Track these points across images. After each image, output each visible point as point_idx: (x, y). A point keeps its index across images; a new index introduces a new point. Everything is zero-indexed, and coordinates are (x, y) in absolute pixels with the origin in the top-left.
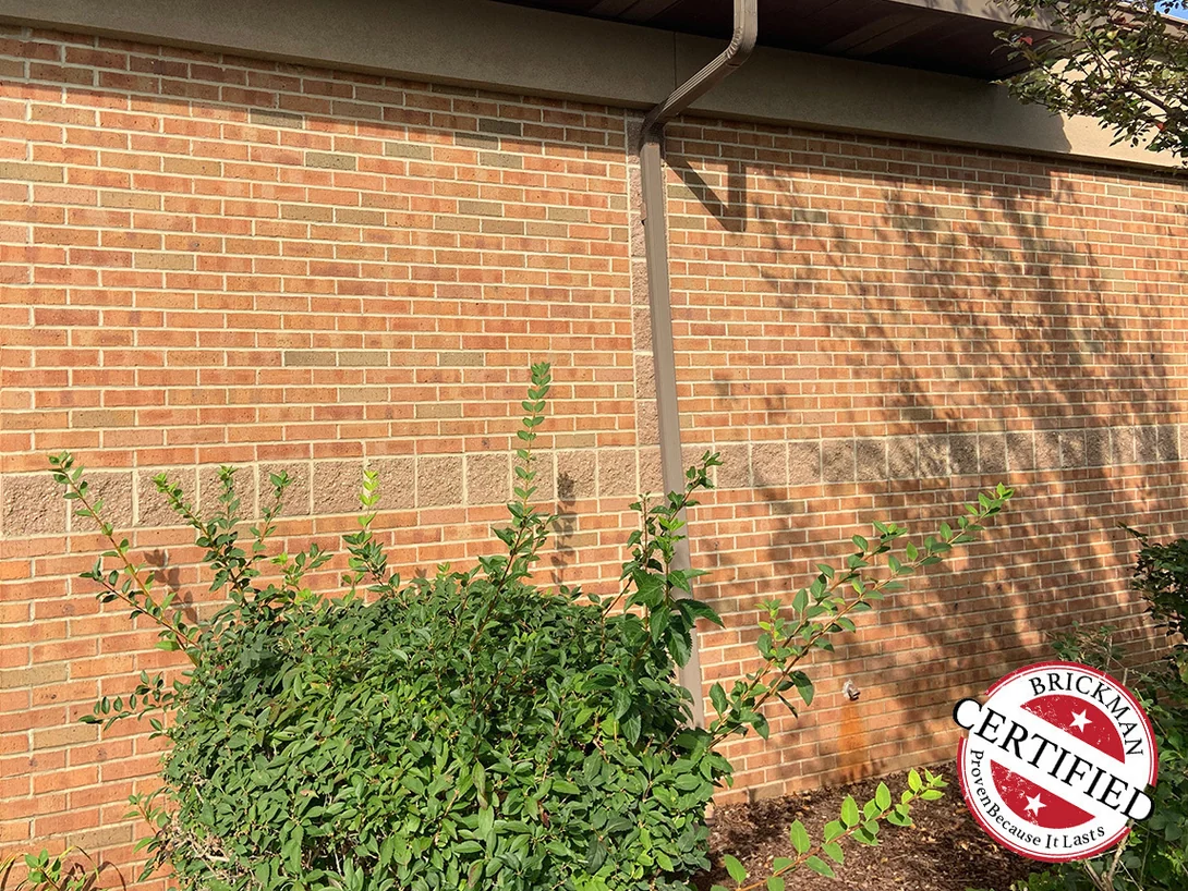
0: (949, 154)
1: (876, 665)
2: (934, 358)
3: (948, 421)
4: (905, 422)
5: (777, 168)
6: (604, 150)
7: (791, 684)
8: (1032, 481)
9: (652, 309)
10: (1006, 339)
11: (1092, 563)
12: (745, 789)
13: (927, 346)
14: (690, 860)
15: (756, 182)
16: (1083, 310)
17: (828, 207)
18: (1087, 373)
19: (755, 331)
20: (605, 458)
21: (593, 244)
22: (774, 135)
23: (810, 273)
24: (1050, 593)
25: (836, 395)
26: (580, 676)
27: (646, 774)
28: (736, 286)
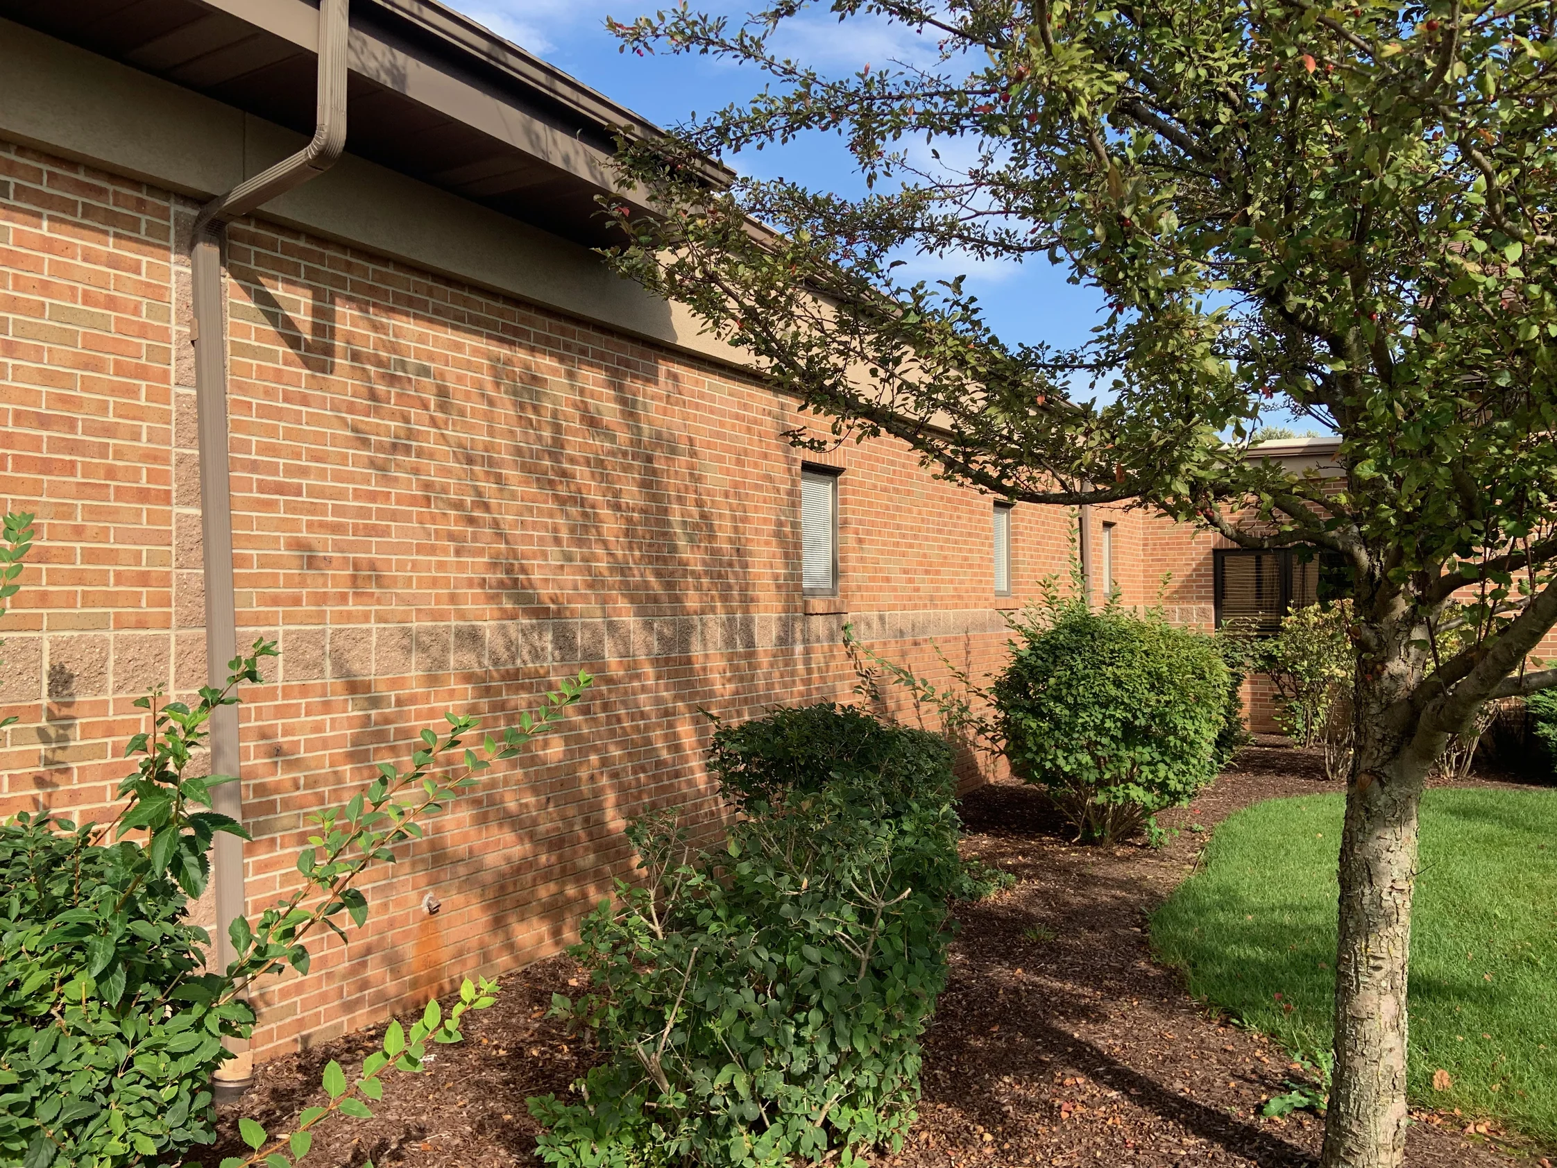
0: (563, 324)
1: (462, 870)
2: (541, 539)
3: (552, 606)
4: (508, 606)
5: (375, 305)
6: (137, 241)
7: (342, 906)
8: (628, 668)
9: (202, 455)
10: (611, 525)
11: (676, 748)
12: (296, 1036)
13: (535, 525)
14: (180, 1135)
15: (347, 317)
16: (680, 500)
17: (433, 360)
18: (682, 563)
19: (341, 494)
20: (124, 644)
21: (116, 362)
22: (371, 266)
23: (411, 434)
24: (638, 780)
25: (434, 574)
26: (39, 928)
27: (126, 1042)
28: (319, 438)
